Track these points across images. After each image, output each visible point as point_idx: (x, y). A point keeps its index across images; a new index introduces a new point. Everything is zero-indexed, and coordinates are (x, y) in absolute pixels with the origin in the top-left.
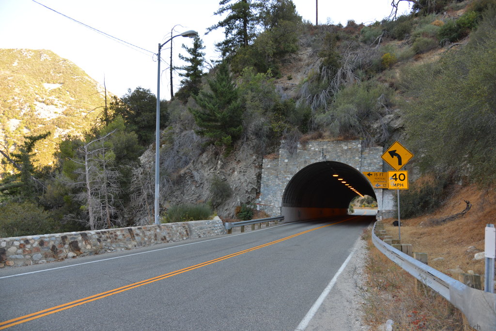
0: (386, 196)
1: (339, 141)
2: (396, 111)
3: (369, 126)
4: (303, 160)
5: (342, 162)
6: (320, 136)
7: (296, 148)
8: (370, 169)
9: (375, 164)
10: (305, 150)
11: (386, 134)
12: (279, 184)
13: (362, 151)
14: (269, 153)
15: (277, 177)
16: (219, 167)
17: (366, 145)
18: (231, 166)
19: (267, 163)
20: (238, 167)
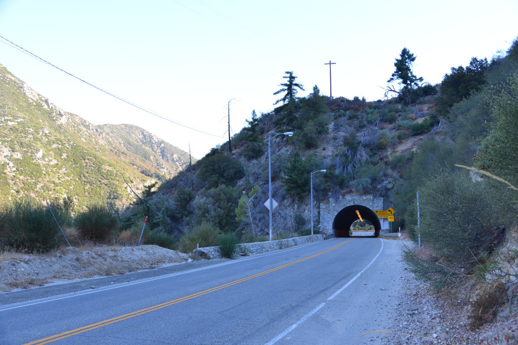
0: (385, 222)
1: (361, 195)
2: (389, 179)
3: (376, 187)
4: (342, 204)
5: (363, 205)
6: (351, 192)
7: (339, 198)
8: (377, 209)
9: (380, 206)
10: (344, 199)
11: (384, 191)
12: (330, 217)
13: (373, 200)
14: (323, 200)
15: (329, 213)
16: (296, 208)
17: (375, 197)
18: (303, 208)
19: (322, 206)
20: (307, 208)
